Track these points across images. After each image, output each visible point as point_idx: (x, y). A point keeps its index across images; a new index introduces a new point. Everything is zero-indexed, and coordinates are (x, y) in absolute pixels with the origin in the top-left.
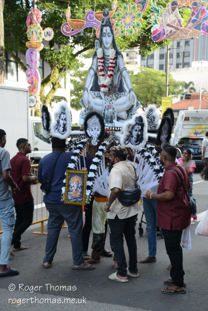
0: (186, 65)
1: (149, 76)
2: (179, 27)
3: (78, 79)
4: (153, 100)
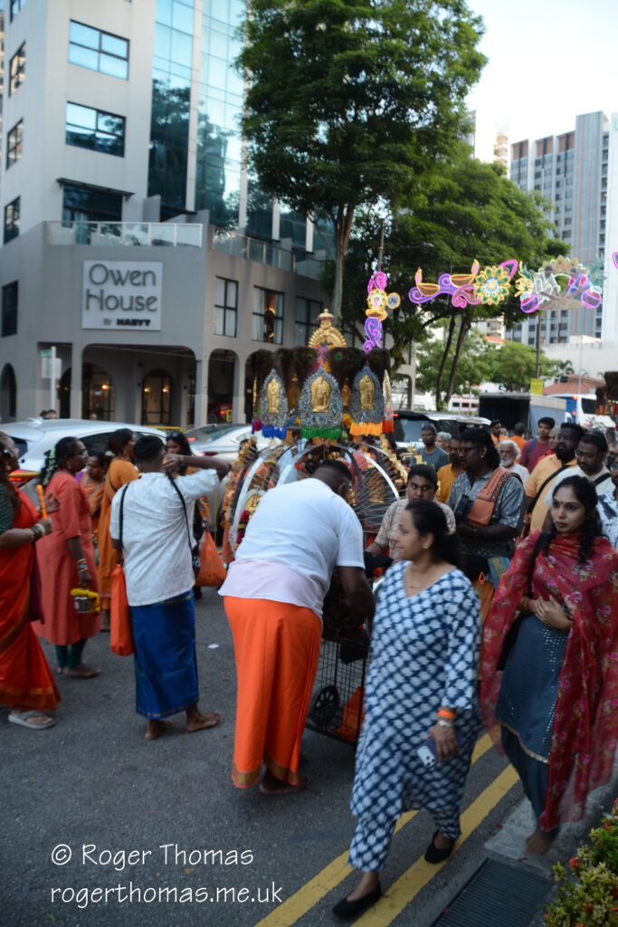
0: (563, 339)
1: (515, 352)
2: (555, 296)
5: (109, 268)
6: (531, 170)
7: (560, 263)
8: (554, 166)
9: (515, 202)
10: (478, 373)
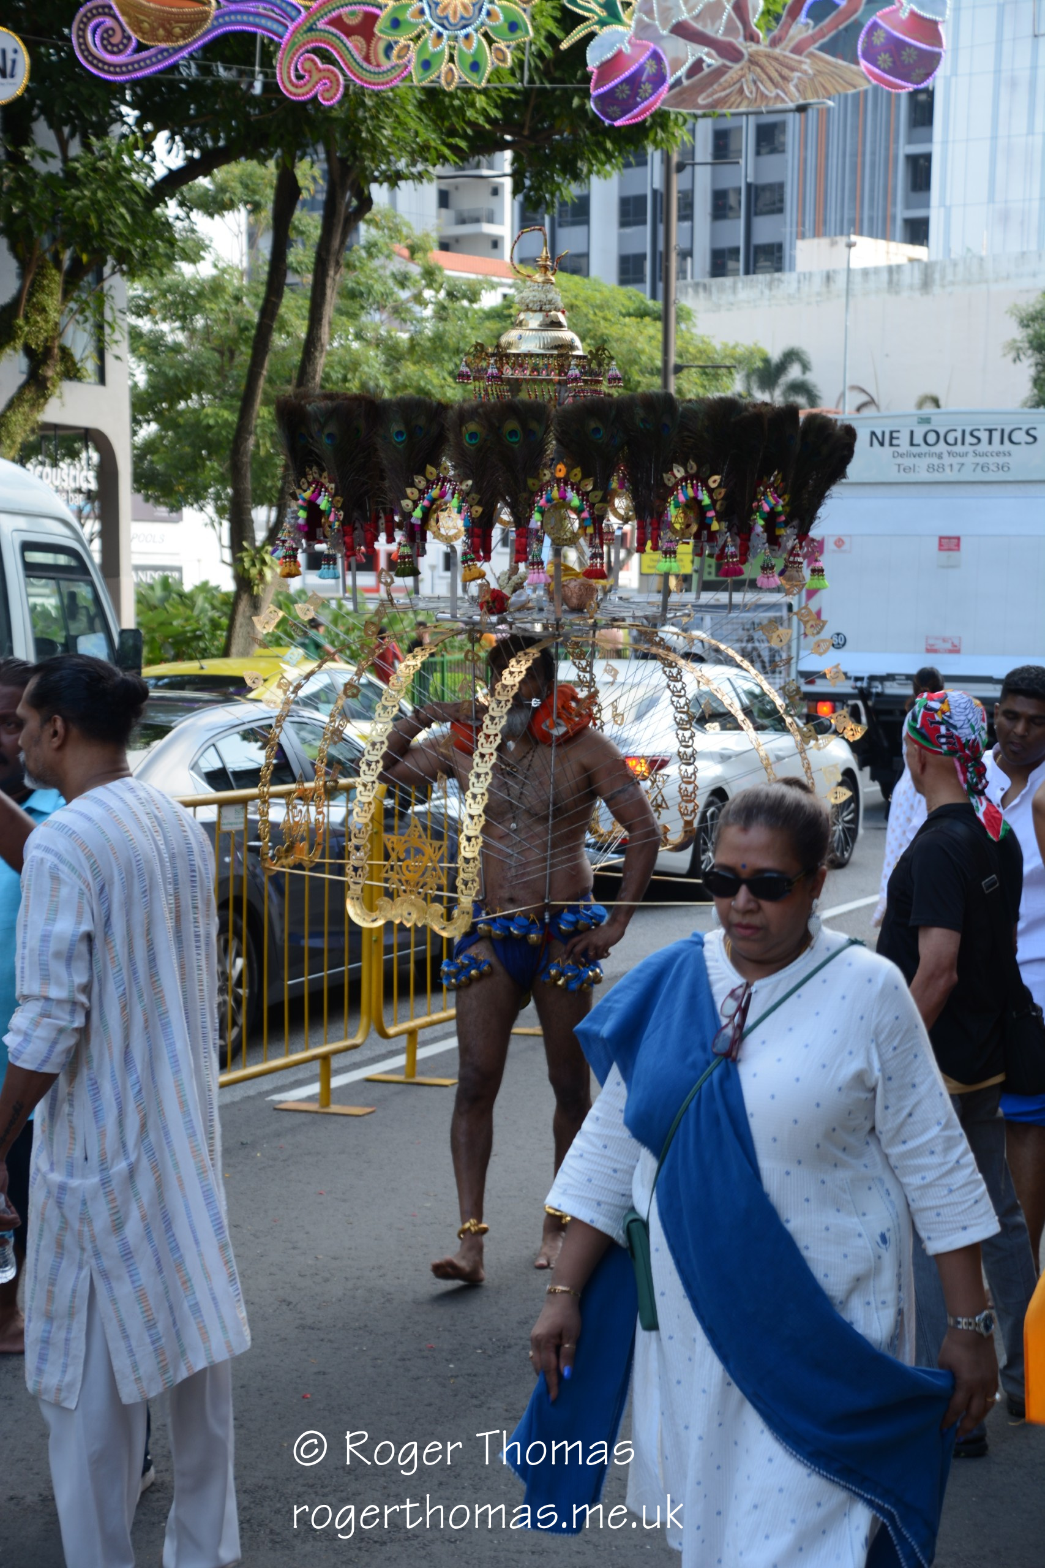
2: (740, 42)
3: (171, 332)
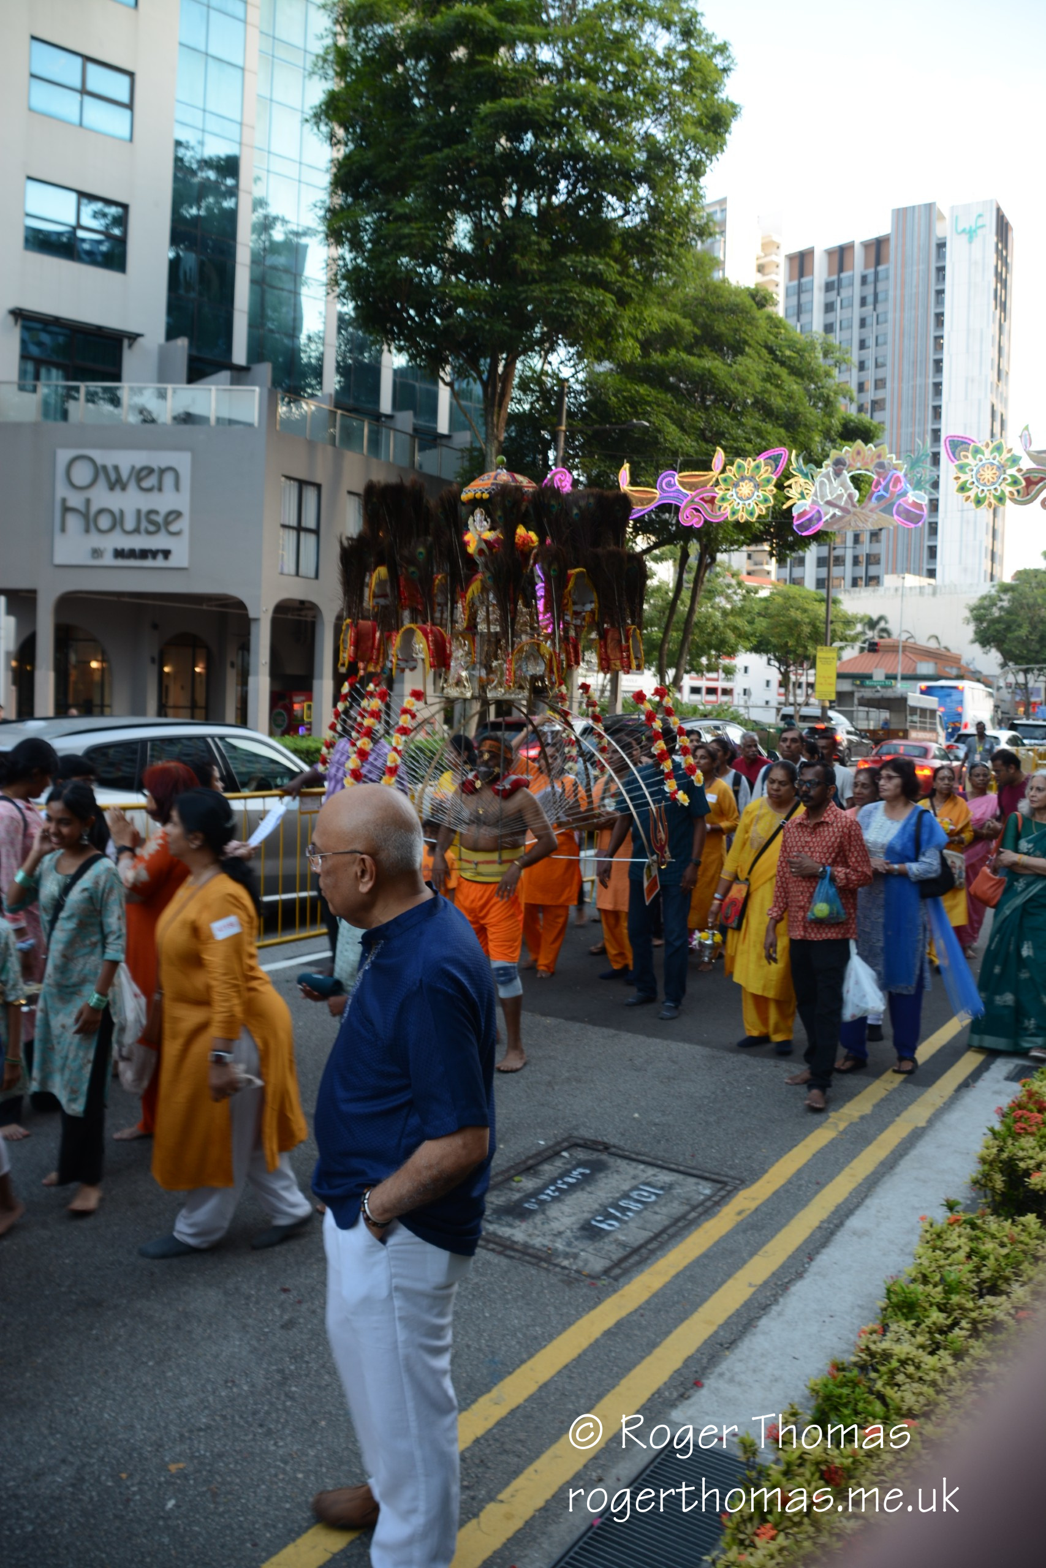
0: (873, 580)
1: (792, 602)
2: (850, 507)
4: (800, 651)
5: (100, 461)
6: (818, 298)
7: (859, 453)
8: (857, 291)
9: (788, 353)
10: (731, 636)
